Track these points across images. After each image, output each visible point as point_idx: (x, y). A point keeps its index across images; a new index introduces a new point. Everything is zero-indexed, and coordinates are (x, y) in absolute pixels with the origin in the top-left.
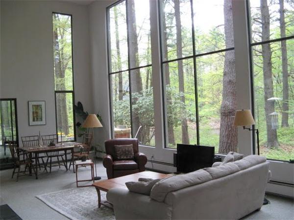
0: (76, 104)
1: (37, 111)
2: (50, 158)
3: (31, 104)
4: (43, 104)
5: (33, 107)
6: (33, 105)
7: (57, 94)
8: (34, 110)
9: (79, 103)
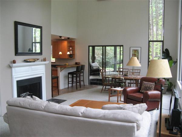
0: (164, 51)
1: (135, 54)
2: (130, 84)
3: (132, 49)
4: (139, 49)
5: (133, 51)
6: (133, 50)
7: (150, 43)
8: (134, 53)
9: (167, 50)
